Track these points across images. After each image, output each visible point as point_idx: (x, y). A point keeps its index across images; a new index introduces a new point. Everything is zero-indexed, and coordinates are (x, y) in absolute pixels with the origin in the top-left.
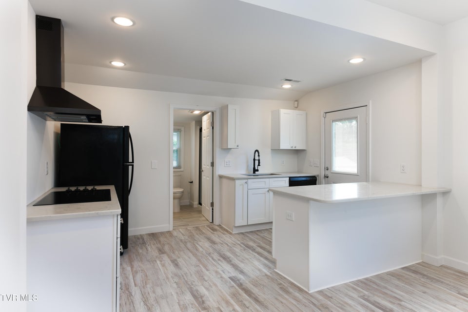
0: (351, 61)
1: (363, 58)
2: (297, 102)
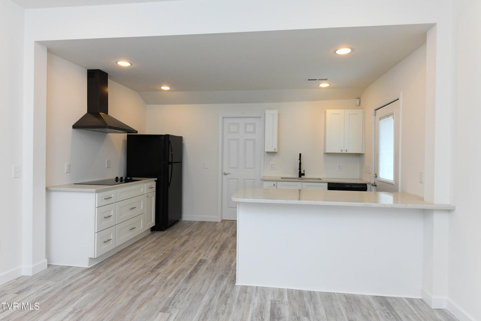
0: (337, 52)
1: (351, 48)
2: (358, 100)
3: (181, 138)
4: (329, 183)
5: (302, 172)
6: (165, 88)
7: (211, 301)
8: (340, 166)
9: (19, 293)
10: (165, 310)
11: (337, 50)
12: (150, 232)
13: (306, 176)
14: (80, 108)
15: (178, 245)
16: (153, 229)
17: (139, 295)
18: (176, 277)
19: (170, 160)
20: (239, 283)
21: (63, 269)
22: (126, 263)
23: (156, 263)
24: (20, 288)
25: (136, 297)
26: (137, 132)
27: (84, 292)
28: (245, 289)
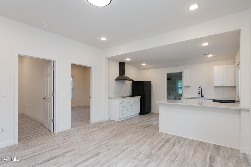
1: (208, 43)
2: (234, 60)
3: (150, 82)
4: (213, 100)
5: (202, 95)
6: (144, 64)
7: (149, 134)
8: (223, 92)
9: (102, 124)
10: (134, 133)
11: (202, 44)
12: (138, 114)
13: (204, 97)
14: (117, 74)
15: (146, 119)
16: (140, 114)
17: (129, 129)
18: (141, 127)
19: (145, 90)
20: (160, 131)
21: (112, 120)
22: (129, 121)
23: (137, 123)
24: (102, 123)
25: (128, 129)
26: (134, 80)
27: (116, 126)
28: (161, 133)
